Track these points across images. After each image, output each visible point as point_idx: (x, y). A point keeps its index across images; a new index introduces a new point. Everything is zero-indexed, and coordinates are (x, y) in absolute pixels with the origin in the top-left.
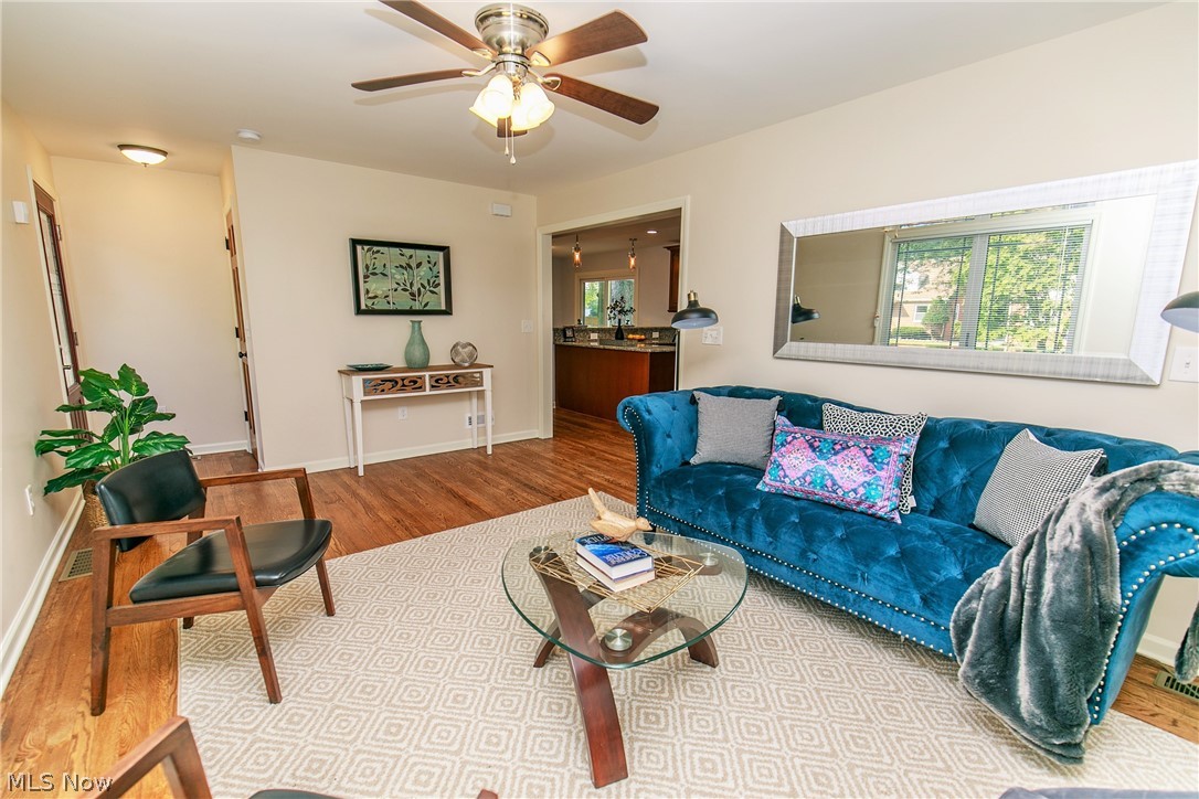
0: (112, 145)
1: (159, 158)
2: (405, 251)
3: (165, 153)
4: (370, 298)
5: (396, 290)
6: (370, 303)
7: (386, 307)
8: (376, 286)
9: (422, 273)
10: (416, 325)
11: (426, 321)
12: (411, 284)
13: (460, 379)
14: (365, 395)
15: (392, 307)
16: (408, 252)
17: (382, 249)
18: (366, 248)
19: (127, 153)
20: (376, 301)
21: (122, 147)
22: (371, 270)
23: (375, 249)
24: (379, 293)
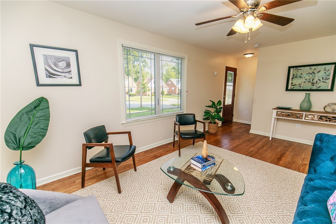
0: (243, 55)
1: (252, 55)
2: (312, 67)
3: (253, 54)
4: (293, 85)
5: (305, 82)
6: (292, 87)
7: (299, 88)
8: (296, 81)
9: (320, 75)
10: (308, 95)
11: (312, 93)
12: (313, 80)
13: (323, 118)
14: (277, 116)
15: (302, 88)
16: (313, 68)
17: (301, 68)
18: (294, 69)
19: (246, 56)
20: (295, 86)
21: (245, 55)
22: (295, 76)
23: (298, 68)
24: (297, 83)
